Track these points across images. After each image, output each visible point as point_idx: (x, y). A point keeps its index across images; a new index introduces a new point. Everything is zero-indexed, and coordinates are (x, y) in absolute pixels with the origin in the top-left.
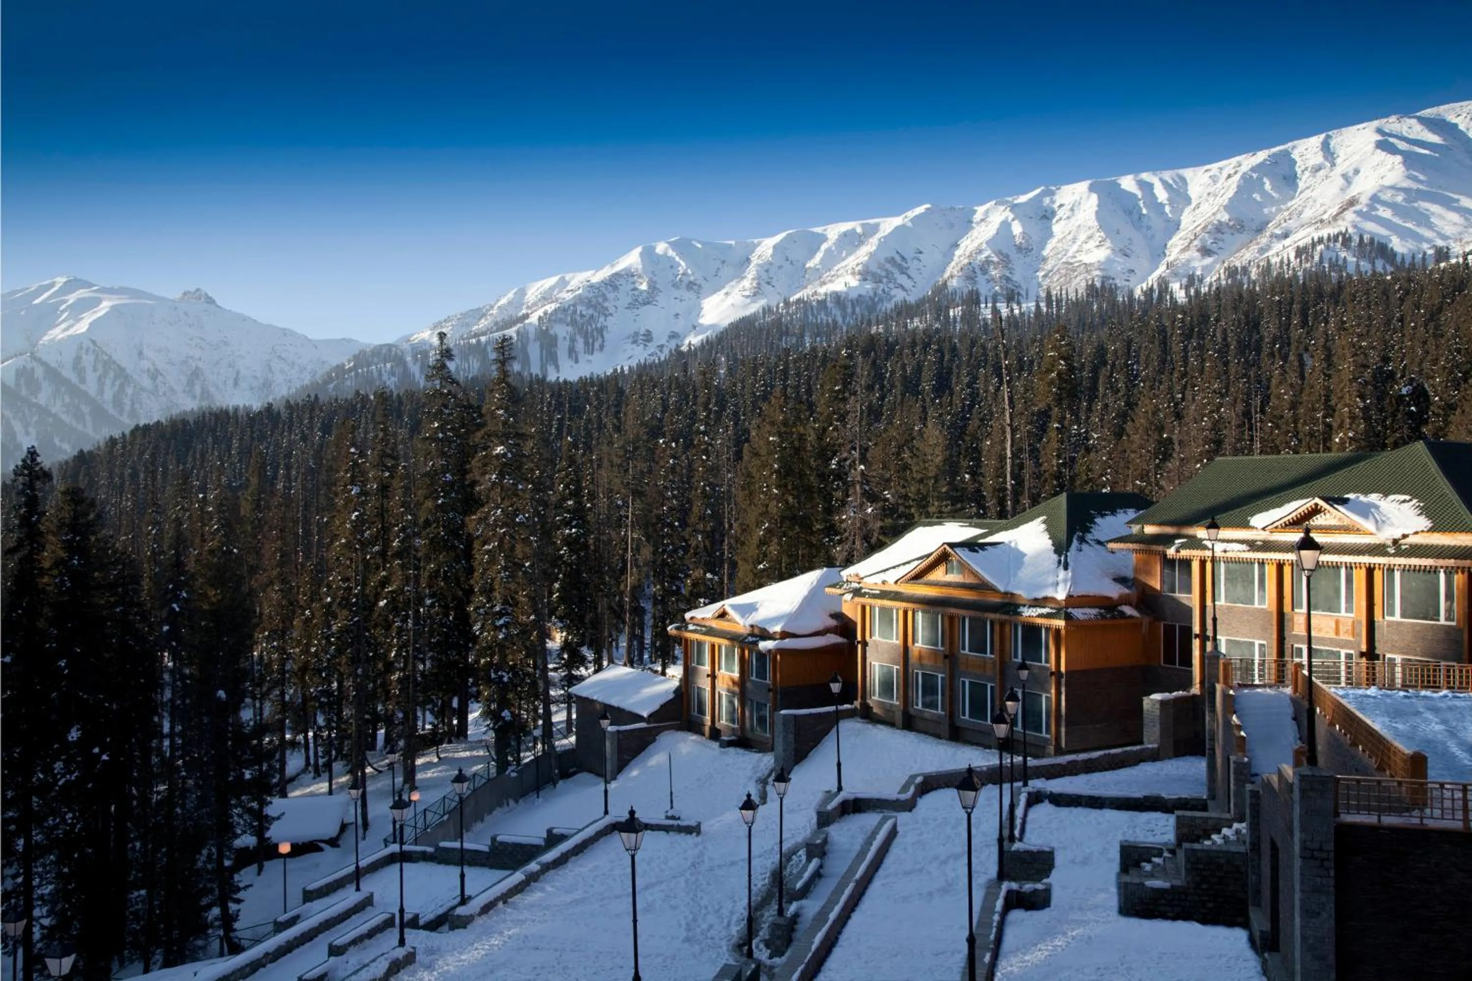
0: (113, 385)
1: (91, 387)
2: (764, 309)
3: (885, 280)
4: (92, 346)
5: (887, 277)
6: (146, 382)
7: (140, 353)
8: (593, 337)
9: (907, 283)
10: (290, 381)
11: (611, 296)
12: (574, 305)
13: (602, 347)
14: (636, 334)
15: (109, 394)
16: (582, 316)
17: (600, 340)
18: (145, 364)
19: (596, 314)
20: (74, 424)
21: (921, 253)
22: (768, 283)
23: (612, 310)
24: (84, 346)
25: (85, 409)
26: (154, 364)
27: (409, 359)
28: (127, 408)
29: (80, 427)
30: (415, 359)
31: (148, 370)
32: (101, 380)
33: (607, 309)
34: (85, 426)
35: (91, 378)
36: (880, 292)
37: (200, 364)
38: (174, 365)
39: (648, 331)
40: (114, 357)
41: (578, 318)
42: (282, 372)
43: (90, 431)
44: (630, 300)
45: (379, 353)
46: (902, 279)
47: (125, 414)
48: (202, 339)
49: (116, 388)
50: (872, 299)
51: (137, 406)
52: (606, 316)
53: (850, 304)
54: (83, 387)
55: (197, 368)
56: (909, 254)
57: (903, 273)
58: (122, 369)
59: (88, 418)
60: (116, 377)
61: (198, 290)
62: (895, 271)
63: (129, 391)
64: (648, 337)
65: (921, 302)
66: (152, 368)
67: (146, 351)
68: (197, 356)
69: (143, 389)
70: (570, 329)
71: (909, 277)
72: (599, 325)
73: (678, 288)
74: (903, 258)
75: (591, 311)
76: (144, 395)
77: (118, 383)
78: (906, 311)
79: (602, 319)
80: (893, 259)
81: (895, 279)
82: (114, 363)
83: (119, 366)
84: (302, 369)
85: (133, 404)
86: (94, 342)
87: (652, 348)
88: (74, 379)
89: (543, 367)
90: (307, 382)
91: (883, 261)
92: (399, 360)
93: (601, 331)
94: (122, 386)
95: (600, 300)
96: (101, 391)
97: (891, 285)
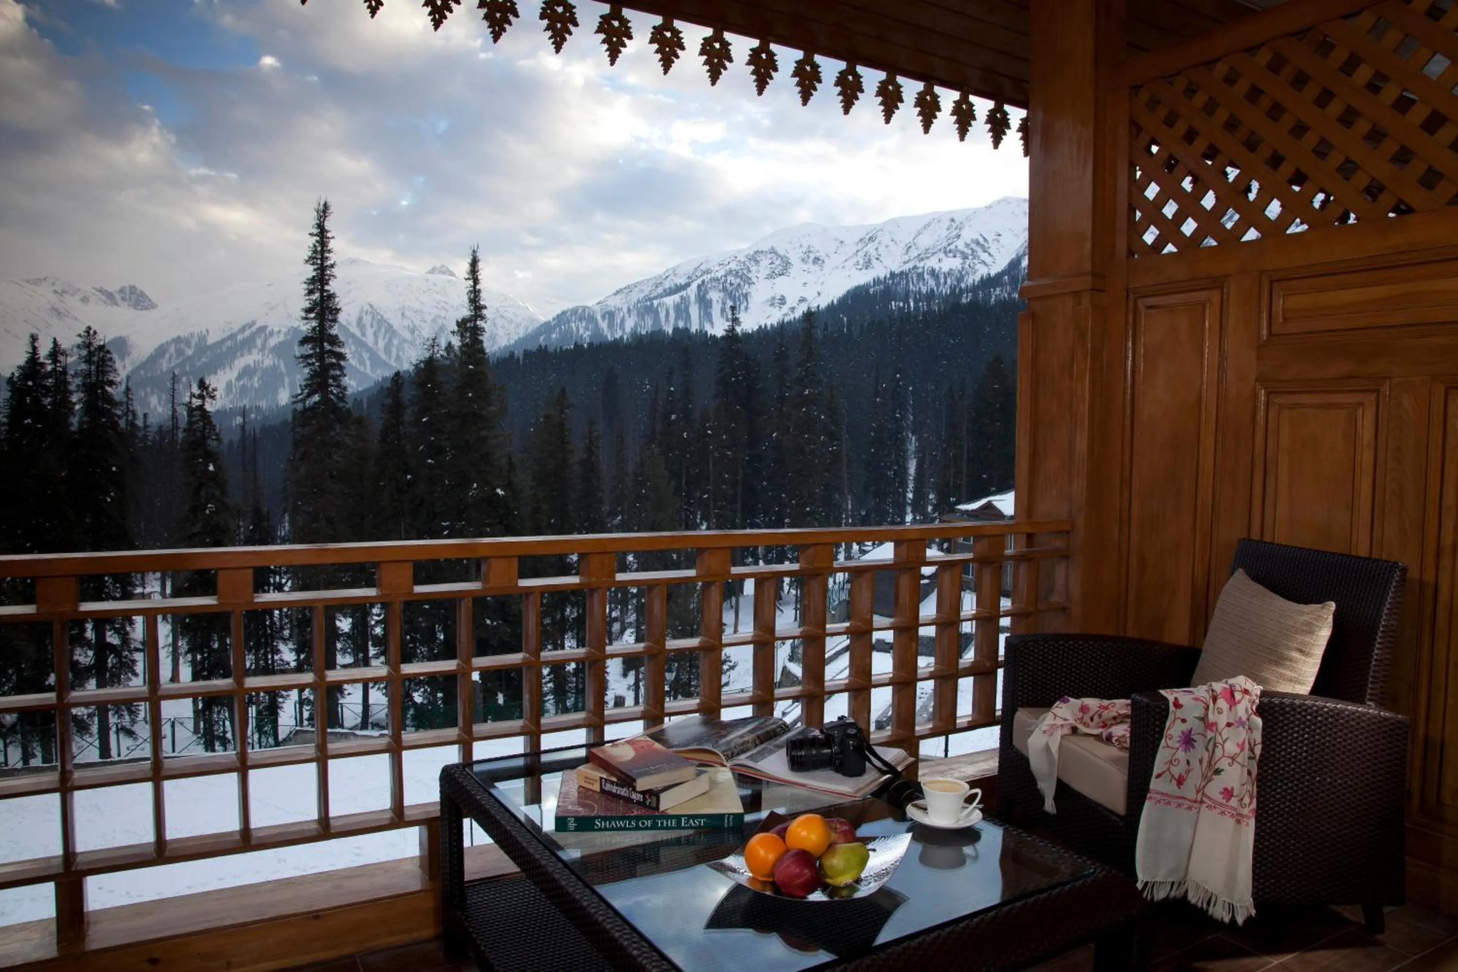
0: (384, 338)
1: (369, 339)
2: (874, 280)
3: (970, 257)
4: (370, 310)
5: (972, 255)
6: (407, 335)
7: (403, 314)
8: (739, 299)
9: (988, 260)
10: (509, 334)
11: (753, 269)
12: (725, 276)
13: (746, 309)
14: (773, 298)
15: (381, 344)
16: (731, 284)
17: (745, 303)
18: (406, 323)
19: (742, 283)
20: (358, 366)
21: (999, 235)
22: (877, 259)
23: (754, 280)
24: (365, 310)
25: (366, 356)
26: (412, 322)
27: (599, 318)
28: (394, 354)
29: (362, 369)
30: (603, 318)
31: (409, 326)
32: (375, 334)
33: (750, 279)
34: (365, 369)
35: (370, 332)
36: (966, 266)
37: (445, 322)
38: (425, 322)
39: (782, 296)
40: (385, 317)
41: (728, 285)
42: (503, 327)
43: (368, 370)
44: (768, 272)
45: (576, 312)
46: (984, 256)
47: (393, 360)
48: (446, 303)
49: (386, 340)
50: (960, 272)
51: (401, 354)
52: (750, 284)
53: (942, 276)
54: (364, 339)
55: (443, 325)
56: (990, 237)
57: (985, 251)
58: (390, 326)
59: (368, 363)
60: (386, 333)
61: (443, 266)
62: (979, 250)
63: (395, 342)
64: (783, 301)
65: (999, 276)
66: (411, 325)
67: (407, 313)
68: (443, 315)
69: (405, 341)
70: (722, 294)
71: (990, 254)
72: (744, 292)
73: (806, 262)
74: (985, 240)
75: (738, 280)
76: (406, 345)
77: (387, 336)
78: (989, 282)
79: (747, 286)
80: (977, 240)
81: (979, 257)
82: (385, 321)
83: (389, 324)
84: (518, 326)
85: (398, 351)
86: (371, 306)
87: (785, 309)
88: (358, 334)
89: (701, 323)
90: (521, 335)
91: (969, 242)
92: (592, 319)
93: (746, 296)
94: (390, 339)
95: (745, 272)
96: (376, 343)
97: (976, 261)
